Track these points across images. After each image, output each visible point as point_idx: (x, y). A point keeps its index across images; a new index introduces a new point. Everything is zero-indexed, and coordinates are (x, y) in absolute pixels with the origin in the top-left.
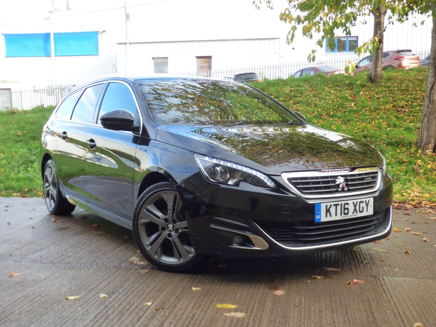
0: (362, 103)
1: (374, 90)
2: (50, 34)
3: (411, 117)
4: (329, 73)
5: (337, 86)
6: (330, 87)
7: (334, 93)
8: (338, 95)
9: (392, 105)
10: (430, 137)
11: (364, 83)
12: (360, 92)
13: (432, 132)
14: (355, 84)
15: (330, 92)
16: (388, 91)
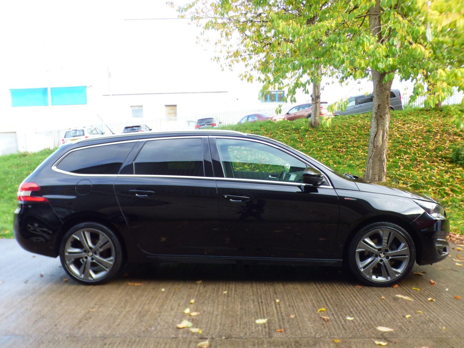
0: (309, 144)
1: (316, 134)
2: (47, 88)
3: (349, 156)
4: (269, 118)
5: (286, 130)
6: (280, 131)
7: (285, 136)
8: (289, 138)
9: (332, 146)
10: (375, 175)
11: (307, 128)
12: (306, 135)
13: (376, 170)
14: (301, 129)
15: (283, 136)
16: (326, 134)
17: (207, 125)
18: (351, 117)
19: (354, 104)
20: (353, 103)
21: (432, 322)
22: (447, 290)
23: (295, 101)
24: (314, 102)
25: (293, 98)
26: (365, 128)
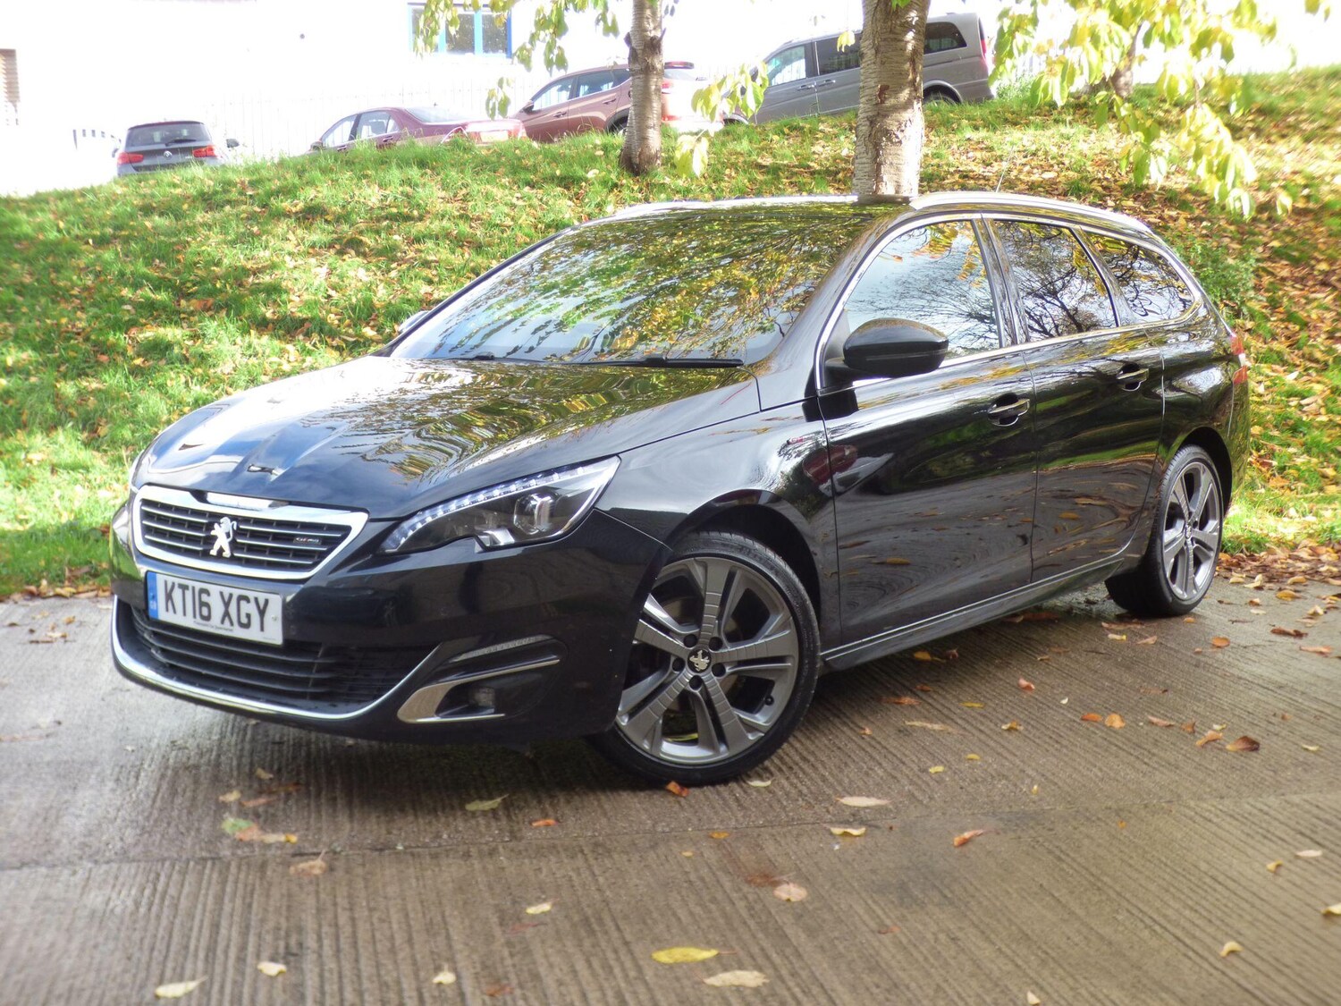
5: (529, 184)
7: (523, 209)
8: (539, 215)
11: (613, 177)
12: (605, 204)
14: (586, 180)
15: (512, 205)
17: (174, 151)
18: (786, 130)
19: (803, 75)
20: (796, 71)
21: (1006, 777)
22: (1065, 701)
23: (561, 62)
24: (637, 67)
25: (556, 51)
26: (840, 176)
